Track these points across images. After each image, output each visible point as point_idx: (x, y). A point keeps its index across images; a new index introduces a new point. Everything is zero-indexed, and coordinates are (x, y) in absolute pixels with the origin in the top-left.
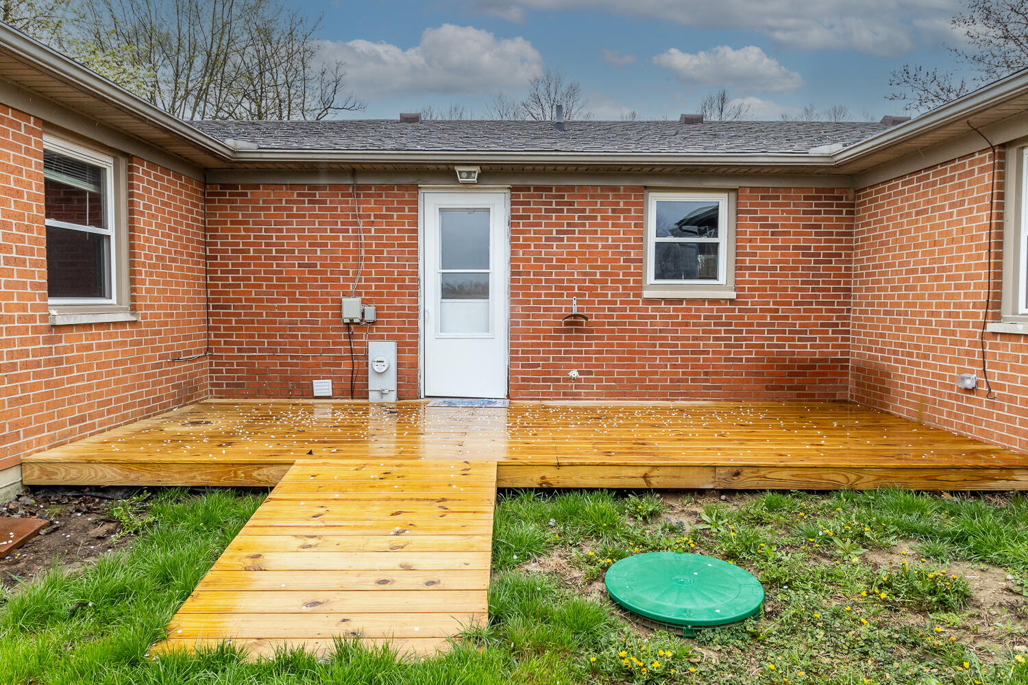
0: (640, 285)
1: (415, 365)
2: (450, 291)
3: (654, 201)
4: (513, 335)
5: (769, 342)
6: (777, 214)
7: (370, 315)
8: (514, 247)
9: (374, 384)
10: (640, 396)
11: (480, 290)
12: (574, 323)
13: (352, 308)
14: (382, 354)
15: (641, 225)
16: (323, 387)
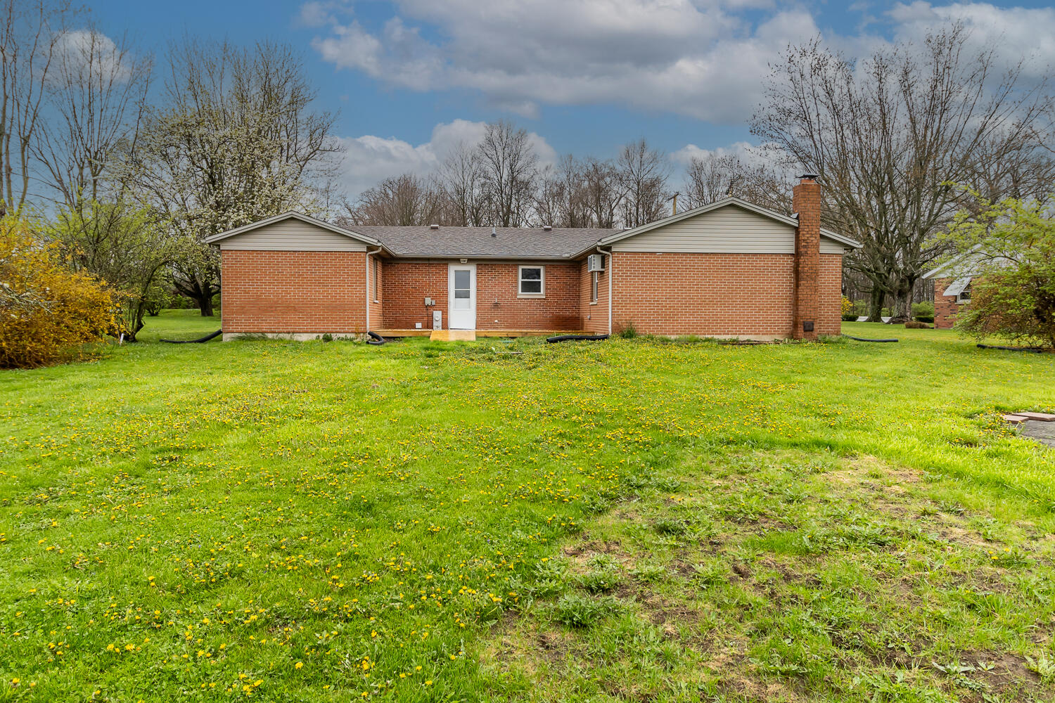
0: (516, 294)
1: (447, 319)
2: (458, 295)
3: (521, 268)
4: (478, 309)
5: (556, 311)
6: (557, 273)
7: (434, 303)
8: (478, 282)
9: (435, 324)
10: (517, 328)
11: (467, 295)
12: (496, 305)
13: (428, 301)
14: (437, 315)
15: (517, 276)
16: (419, 325)
